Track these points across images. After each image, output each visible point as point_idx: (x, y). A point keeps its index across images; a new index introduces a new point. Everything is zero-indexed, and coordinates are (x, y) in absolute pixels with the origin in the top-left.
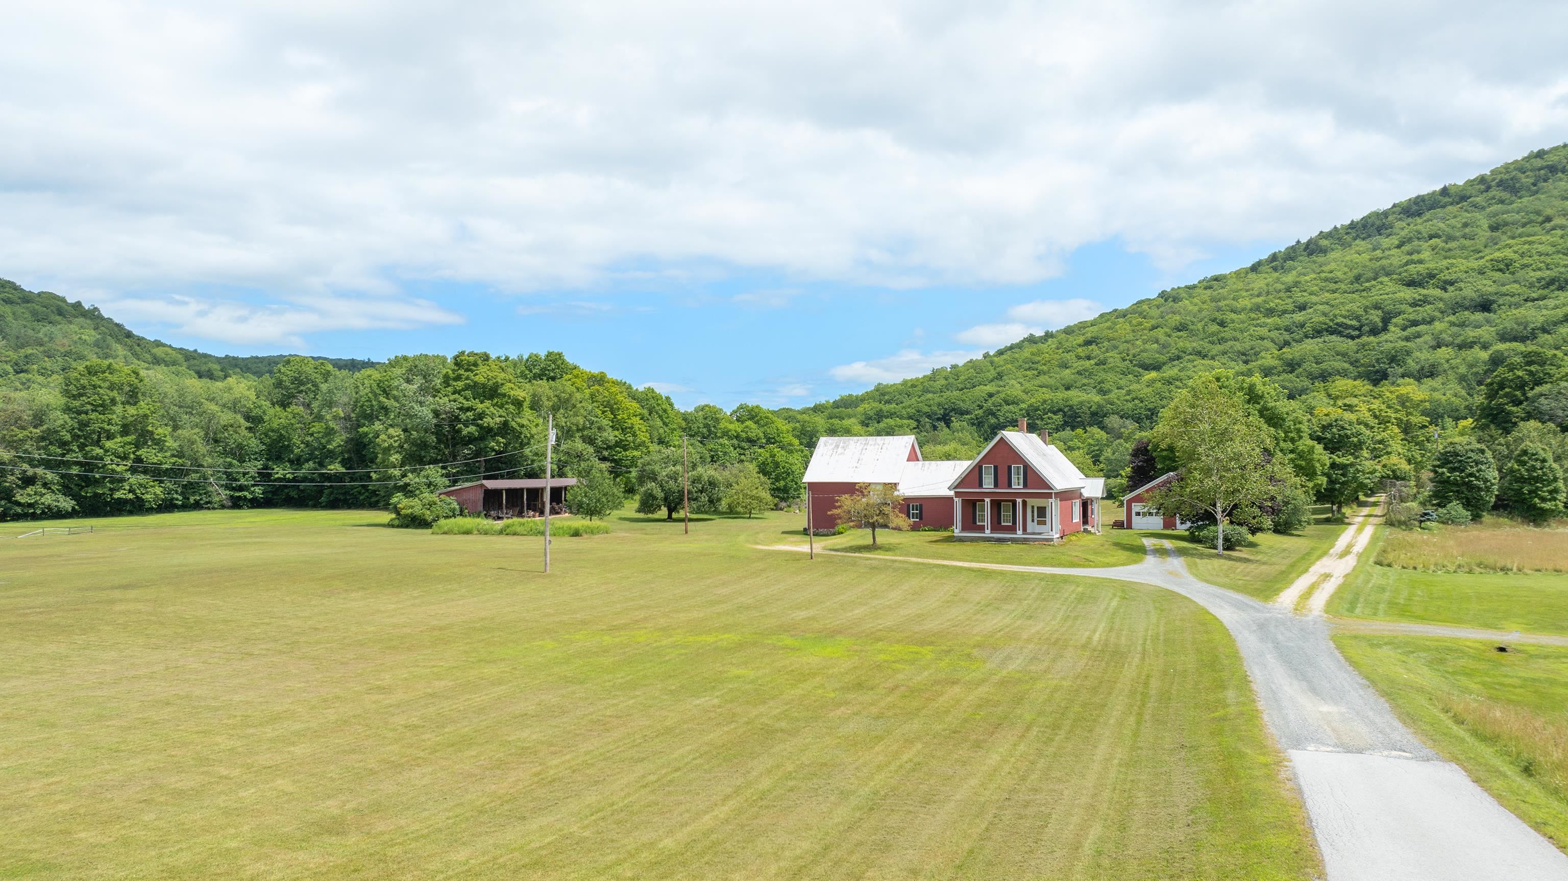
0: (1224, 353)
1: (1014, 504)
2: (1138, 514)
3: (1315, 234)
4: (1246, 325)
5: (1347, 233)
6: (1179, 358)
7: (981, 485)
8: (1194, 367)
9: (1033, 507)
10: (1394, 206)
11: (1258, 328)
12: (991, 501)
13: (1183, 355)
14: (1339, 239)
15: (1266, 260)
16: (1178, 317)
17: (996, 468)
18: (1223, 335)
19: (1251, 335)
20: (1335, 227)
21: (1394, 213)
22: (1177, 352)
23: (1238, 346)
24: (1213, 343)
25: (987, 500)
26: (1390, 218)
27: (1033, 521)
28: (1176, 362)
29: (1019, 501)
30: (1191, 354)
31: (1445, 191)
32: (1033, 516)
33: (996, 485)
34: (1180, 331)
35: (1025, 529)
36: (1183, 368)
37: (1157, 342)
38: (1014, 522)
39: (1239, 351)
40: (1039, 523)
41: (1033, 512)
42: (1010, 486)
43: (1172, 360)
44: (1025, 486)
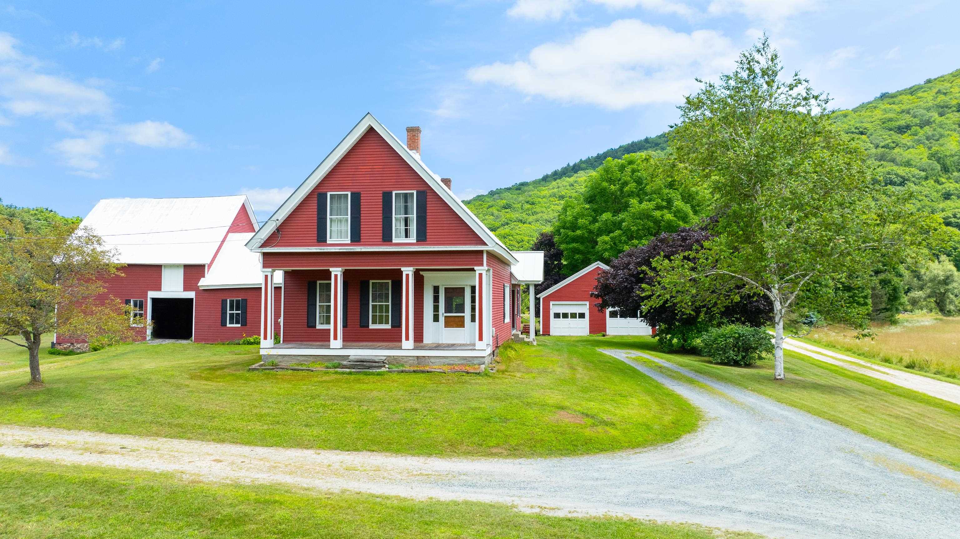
0: (537, 221)
1: (396, 277)
2: (557, 316)
3: (577, 161)
4: (548, 204)
5: (595, 161)
6: (507, 224)
7: (321, 238)
8: (520, 228)
9: (436, 289)
10: (620, 147)
11: (556, 206)
12: (346, 274)
13: (510, 222)
14: (592, 164)
15: (551, 175)
16: (505, 201)
17: (356, 199)
18: (535, 210)
19: (553, 210)
20: (589, 158)
21: (620, 151)
22: (506, 221)
23: (545, 217)
24: (528, 215)
25: (337, 272)
26: (619, 153)
27: (436, 319)
28: (506, 226)
29: (408, 271)
30: (515, 221)
31: (647, 140)
32: (436, 308)
33: (356, 237)
34: (507, 208)
35: (419, 337)
36: (512, 228)
37: (493, 215)
38: (397, 324)
39: (546, 220)
40: (451, 323)
41: (436, 299)
42: (387, 238)
43: (503, 225)
44: (422, 237)
